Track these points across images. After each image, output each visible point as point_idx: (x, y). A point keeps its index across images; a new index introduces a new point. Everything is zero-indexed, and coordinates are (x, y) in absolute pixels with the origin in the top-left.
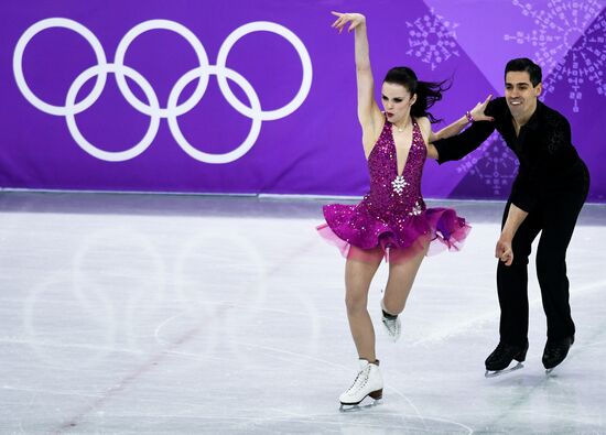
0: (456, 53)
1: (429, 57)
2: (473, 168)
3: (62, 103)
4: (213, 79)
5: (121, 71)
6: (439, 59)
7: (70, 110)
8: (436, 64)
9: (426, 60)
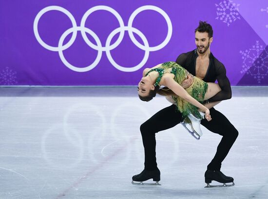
0: (239, 18)
1: (226, 20)
2: (248, 71)
3: (56, 45)
4: (126, 32)
5: (84, 30)
6: (231, 21)
7: (60, 49)
8: (230, 23)
9: (225, 22)
